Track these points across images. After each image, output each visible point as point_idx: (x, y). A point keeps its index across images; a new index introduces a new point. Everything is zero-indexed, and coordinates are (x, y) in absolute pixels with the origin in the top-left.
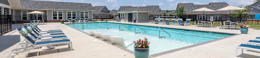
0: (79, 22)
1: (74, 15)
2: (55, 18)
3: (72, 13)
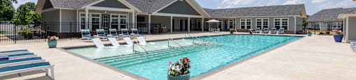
0: (269, 34)
1: (266, 23)
2: (243, 27)
3: (262, 21)
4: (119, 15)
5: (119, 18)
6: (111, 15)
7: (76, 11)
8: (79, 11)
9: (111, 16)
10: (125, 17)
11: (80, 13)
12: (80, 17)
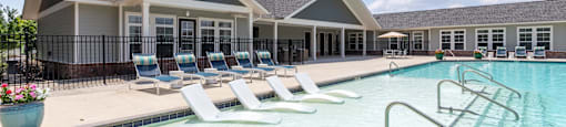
0: (509, 58)
4: (217, 21)
5: (217, 29)
6: (200, 20)
7: (117, 9)
8: (125, 9)
9: (199, 24)
10: (230, 25)
11: (128, 14)
12: (128, 25)
